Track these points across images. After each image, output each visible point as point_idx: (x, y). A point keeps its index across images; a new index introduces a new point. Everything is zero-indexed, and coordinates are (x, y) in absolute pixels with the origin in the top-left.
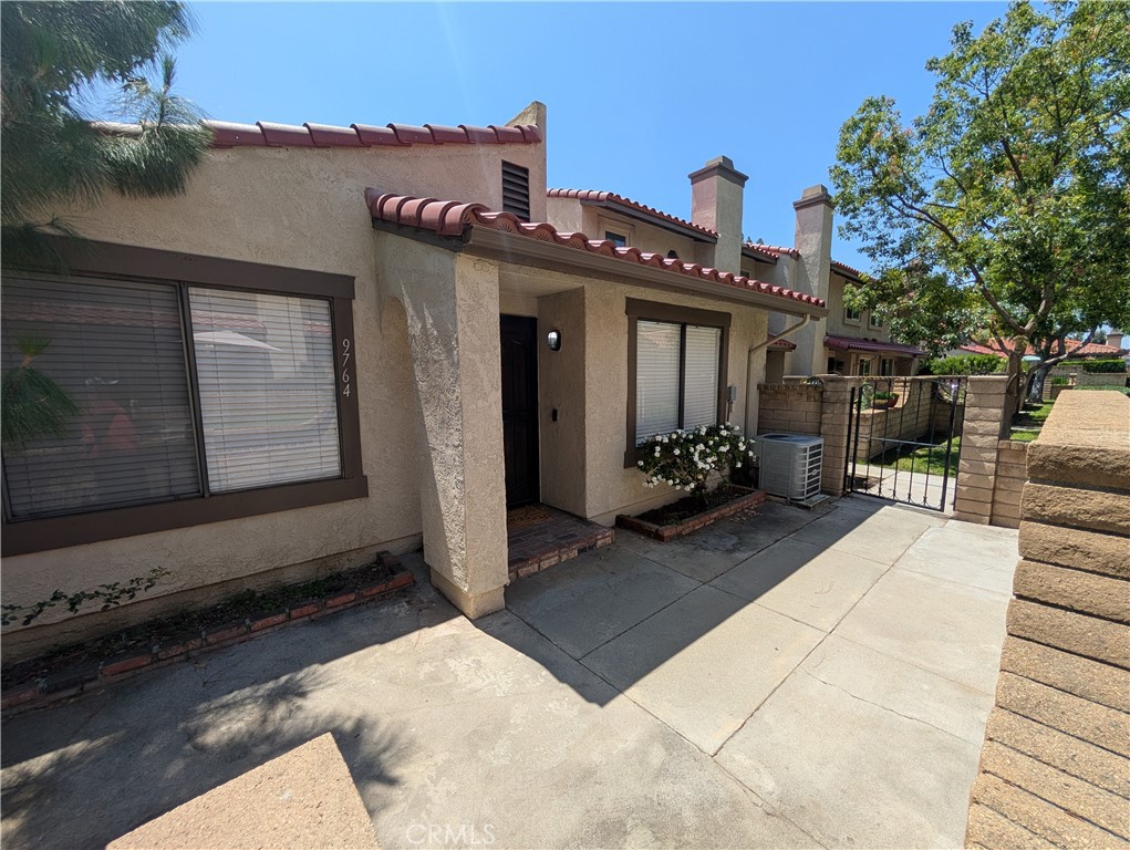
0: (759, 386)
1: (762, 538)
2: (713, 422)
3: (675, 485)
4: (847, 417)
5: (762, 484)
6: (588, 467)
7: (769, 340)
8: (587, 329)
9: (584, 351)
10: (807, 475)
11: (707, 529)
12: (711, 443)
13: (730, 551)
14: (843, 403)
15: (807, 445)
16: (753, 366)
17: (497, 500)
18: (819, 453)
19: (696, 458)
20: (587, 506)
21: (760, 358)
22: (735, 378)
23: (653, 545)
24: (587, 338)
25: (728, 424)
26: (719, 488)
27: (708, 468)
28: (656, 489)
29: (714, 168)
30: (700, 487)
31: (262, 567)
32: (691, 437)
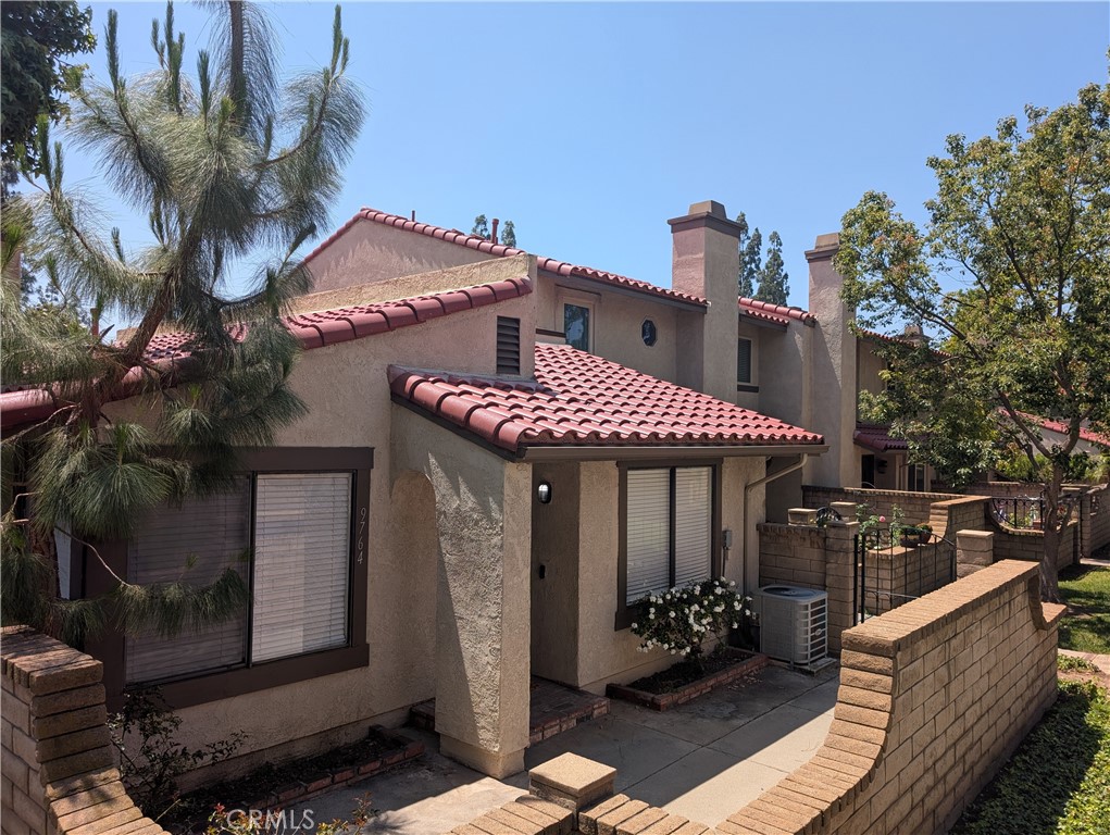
0: (758, 527)
1: (760, 706)
2: (706, 576)
3: (670, 649)
4: (851, 569)
5: (763, 646)
6: (580, 631)
7: (768, 475)
8: (582, 486)
9: (578, 508)
10: (810, 635)
11: (703, 698)
12: (706, 603)
13: (727, 719)
14: (846, 552)
15: (809, 601)
16: (751, 504)
17: (524, 666)
18: (823, 610)
19: (691, 620)
20: (579, 675)
21: (759, 495)
22: (730, 520)
23: (650, 715)
24: (582, 496)
25: (723, 579)
26: (716, 651)
27: (704, 630)
28: (649, 654)
29: (702, 218)
30: (696, 650)
31: (281, 738)
32: (685, 596)
